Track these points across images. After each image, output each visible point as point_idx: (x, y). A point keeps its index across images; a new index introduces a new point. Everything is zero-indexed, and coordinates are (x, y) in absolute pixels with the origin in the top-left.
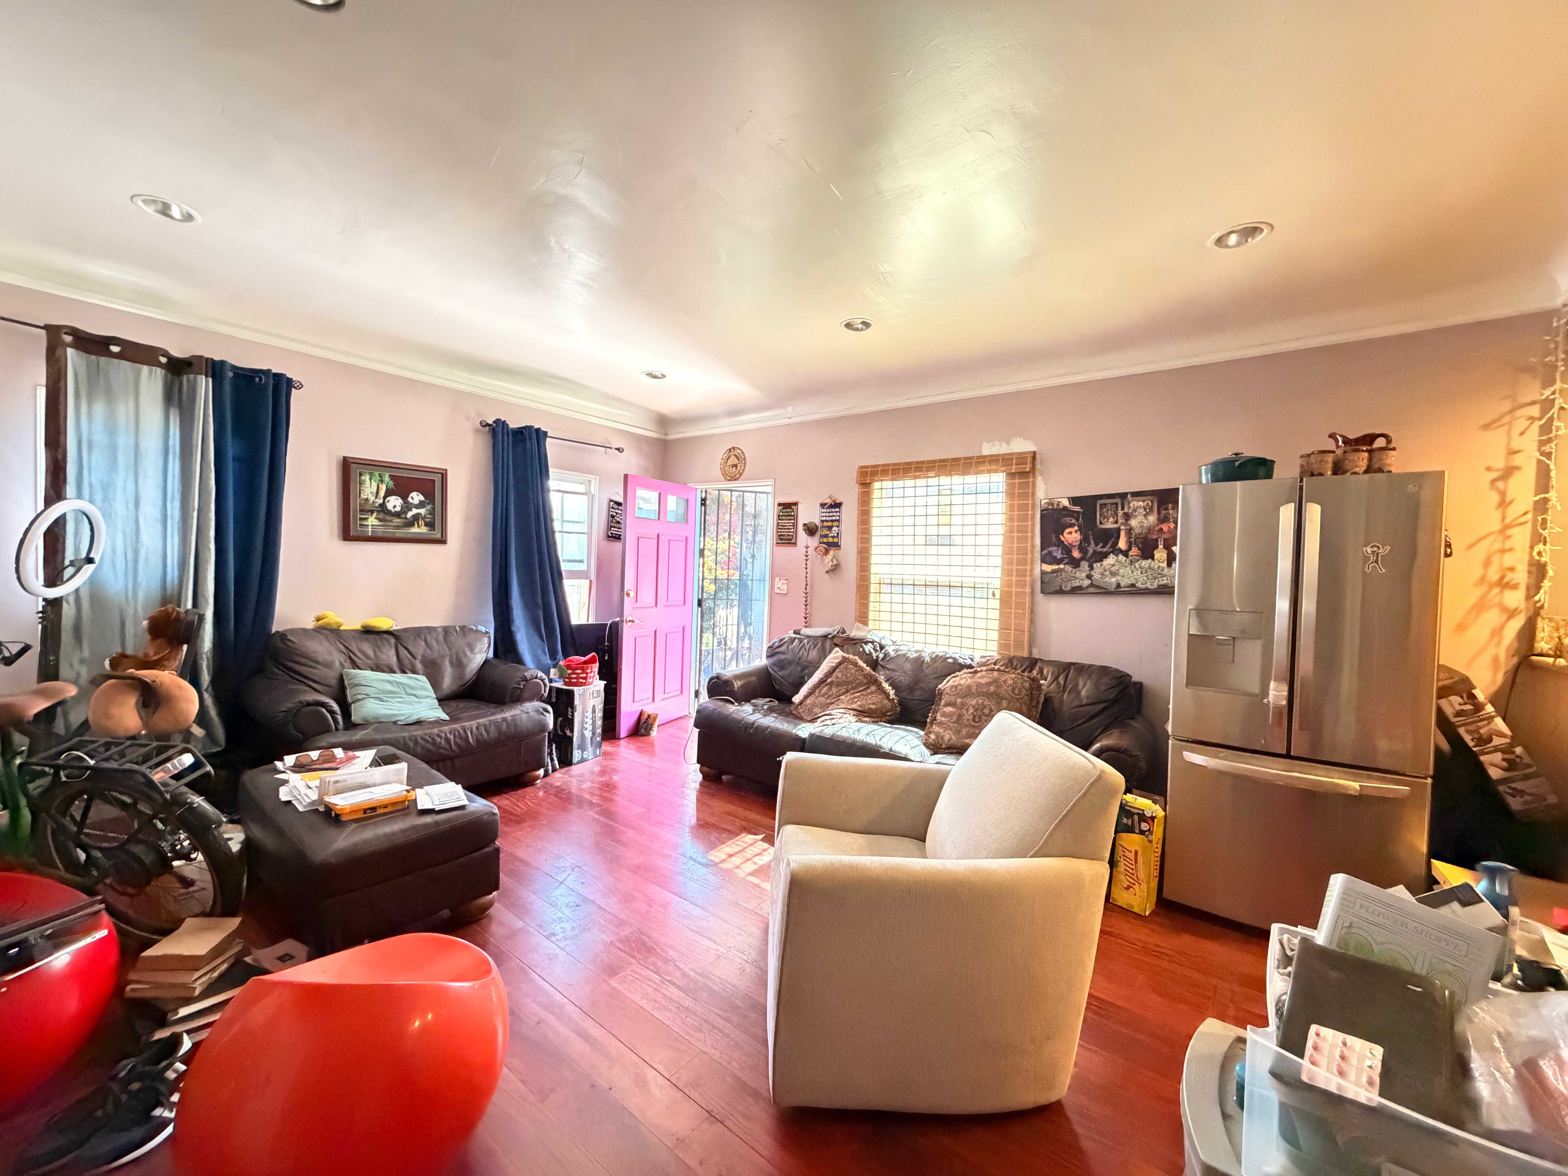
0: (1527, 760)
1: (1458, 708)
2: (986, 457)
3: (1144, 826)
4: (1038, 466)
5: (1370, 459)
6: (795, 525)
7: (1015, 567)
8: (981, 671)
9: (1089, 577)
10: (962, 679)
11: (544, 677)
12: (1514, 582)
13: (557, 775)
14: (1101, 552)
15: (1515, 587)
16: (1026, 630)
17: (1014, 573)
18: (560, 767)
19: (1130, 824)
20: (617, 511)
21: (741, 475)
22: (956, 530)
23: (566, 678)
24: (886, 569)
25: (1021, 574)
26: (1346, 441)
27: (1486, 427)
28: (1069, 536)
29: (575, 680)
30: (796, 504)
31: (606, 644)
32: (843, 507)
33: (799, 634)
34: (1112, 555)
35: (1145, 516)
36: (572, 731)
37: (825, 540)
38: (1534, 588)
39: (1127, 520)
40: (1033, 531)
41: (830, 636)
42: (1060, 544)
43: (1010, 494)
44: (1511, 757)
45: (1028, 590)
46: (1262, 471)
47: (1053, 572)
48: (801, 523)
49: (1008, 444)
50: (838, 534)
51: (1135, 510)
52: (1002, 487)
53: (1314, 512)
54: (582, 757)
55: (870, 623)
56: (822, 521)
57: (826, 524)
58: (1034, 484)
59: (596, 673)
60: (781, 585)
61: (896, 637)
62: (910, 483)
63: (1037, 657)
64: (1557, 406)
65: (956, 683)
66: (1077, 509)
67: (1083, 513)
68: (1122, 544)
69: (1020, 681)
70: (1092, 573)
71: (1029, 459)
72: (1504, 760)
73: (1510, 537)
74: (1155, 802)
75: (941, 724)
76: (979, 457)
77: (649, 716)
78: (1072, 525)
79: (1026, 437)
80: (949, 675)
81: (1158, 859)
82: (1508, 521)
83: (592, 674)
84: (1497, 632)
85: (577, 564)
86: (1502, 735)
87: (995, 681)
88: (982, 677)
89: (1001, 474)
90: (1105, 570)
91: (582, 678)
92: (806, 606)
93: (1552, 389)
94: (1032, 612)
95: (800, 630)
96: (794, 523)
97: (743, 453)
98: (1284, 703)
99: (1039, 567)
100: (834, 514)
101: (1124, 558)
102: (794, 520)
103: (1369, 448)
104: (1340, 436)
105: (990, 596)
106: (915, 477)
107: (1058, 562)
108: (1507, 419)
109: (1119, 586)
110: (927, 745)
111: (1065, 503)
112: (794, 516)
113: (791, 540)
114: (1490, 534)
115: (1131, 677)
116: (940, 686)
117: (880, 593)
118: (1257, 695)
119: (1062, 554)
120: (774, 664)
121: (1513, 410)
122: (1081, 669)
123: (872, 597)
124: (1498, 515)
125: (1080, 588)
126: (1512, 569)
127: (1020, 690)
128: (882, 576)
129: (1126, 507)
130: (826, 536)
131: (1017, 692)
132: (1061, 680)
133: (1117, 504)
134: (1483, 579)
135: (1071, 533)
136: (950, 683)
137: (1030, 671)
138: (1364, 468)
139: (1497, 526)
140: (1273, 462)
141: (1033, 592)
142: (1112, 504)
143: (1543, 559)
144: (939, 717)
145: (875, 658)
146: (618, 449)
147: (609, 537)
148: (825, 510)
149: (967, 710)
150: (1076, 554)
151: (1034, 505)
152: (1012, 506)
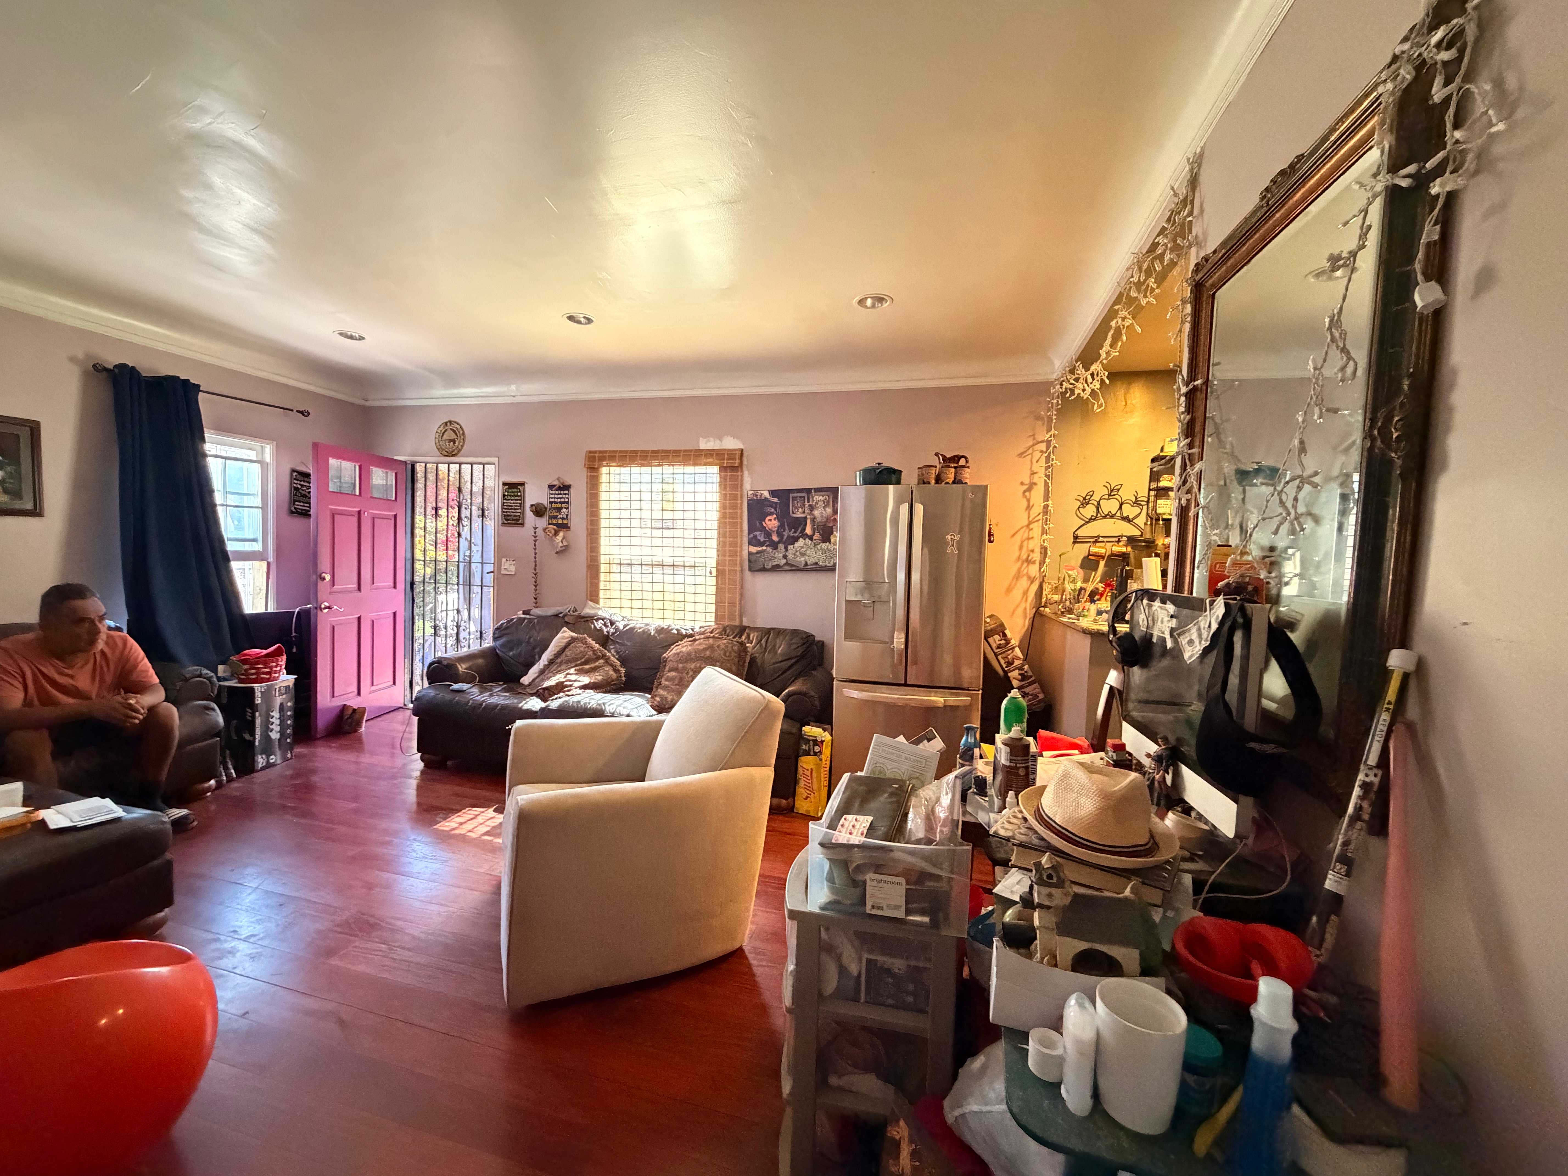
0: (1030, 673)
1: (998, 643)
2: (702, 450)
3: (817, 749)
4: (745, 462)
5: (956, 473)
6: (522, 505)
7: (727, 548)
8: (700, 639)
9: (785, 557)
10: (683, 647)
11: (211, 674)
12: (1033, 559)
13: (235, 785)
14: (793, 536)
15: (1034, 563)
16: (738, 603)
17: (728, 554)
18: (238, 776)
19: (807, 749)
20: (302, 483)
21: (459, 451)
22: (678, 515)
23: (242, 674)
24: (615, 550)
25: (734, 554)
26: (945, 459)
27: (1021, 455)
28: (769, 523)
29: (254, 677)
30: (523, 484)
31: (294, 634)
32: (572, 490)
33: (529, 614)
34: (801, 539)
35: (824, 507)
36: (253, 734)
37: (554, 521)
38: (1042, 563)
39: (811, 511)
40: (741, 518)
41: (561, 615)
42: (763, 529)
43: (723, 484)
44: (1023, 672)
45: (738, 568)
46: (894, 477)
47: (758, 552)
48: (528, 503)
49: (721, 441)
50: (567, 515)
51: (817, 503)
52: (716, 478)
53: (919, 509)
54: (268, 761)
55: (601, 601)
56: (551, 503)
57: (554, 505)
58: (742, 476)
59: (283, 667)
60: (509, 567)
61: (627, 613)
62: (636, 470)
63: (747, 625)
64: (1052, 446)
65: (678, 651)
66: (776, 500)
67: (780, 503)
68: (808, 531)
69: (730, 646)
70: (787, 554)
71: (737, 456)
72: (1020, 674)
73: (1032, 529)
74: (825, 730)
75: (665, 688)
76: (696, 450)
77: (354, 710)
78: (771, 514)
79: (735, 437)
80: (673, 644)
81: (827, 773)
82: (1031, 519)
83: (278, 669)
84: (1025, 593)
85: (247, 543)
86: (1018, 659)
87: (711, 647)
88: (700, 644)
89: (715, 467)
90: (797, 551)
91: (266, 673)
92: (536, 586)
93: (1050, 433)
94: (742, 587)
95: (530, 610)
96: (520, 504)
97: (461, 427)
98: (903, 647)
99: (746, 549)
100: (562, 496)
101: (810, 542)
102: (521, 500)
103: (956, 465)
104: (941, 455)
105: (708, 574)
106: (642, 465)
107: (761, 544)
108: (1030, 451)
109: (806, 564)
110: (653, 707)
111: (766, 494)
112: (521, 496)
113: (519, 520)
114: (1022, 528)
115: (814, 636)
116: (665, 655)
117: (610, 573)
118: (888, 643)
119: (764, 537)
120: (502, 645)
121: (1034, 445)
122: (779, 632)
123: (602, 577)
124: (1026, 514)
125: (778, 566)
126: (1032, 551)
127: (730, 653)
128: (611, 557)
129: (811, 500)
130: (555, 517)
131: (728, 654)
132: (763, 641)
133: (804, 497)
134: (1019, 558)
135: (770, 520)
136: (674, 651)
137: (740, 637)
138: (953, 479)
139: (1026, 523)
140: (901, 472)
141: (742, 571)
142: (800, 497)
143: (1045, 544)
144: (664, 682)
145: (605, 633)
146: (301, 412)
147: (292, 512)
148: (554, 492)
149: (687, 673)
150: (775, 538)
151: (742, 496)
152: (725, 495)
